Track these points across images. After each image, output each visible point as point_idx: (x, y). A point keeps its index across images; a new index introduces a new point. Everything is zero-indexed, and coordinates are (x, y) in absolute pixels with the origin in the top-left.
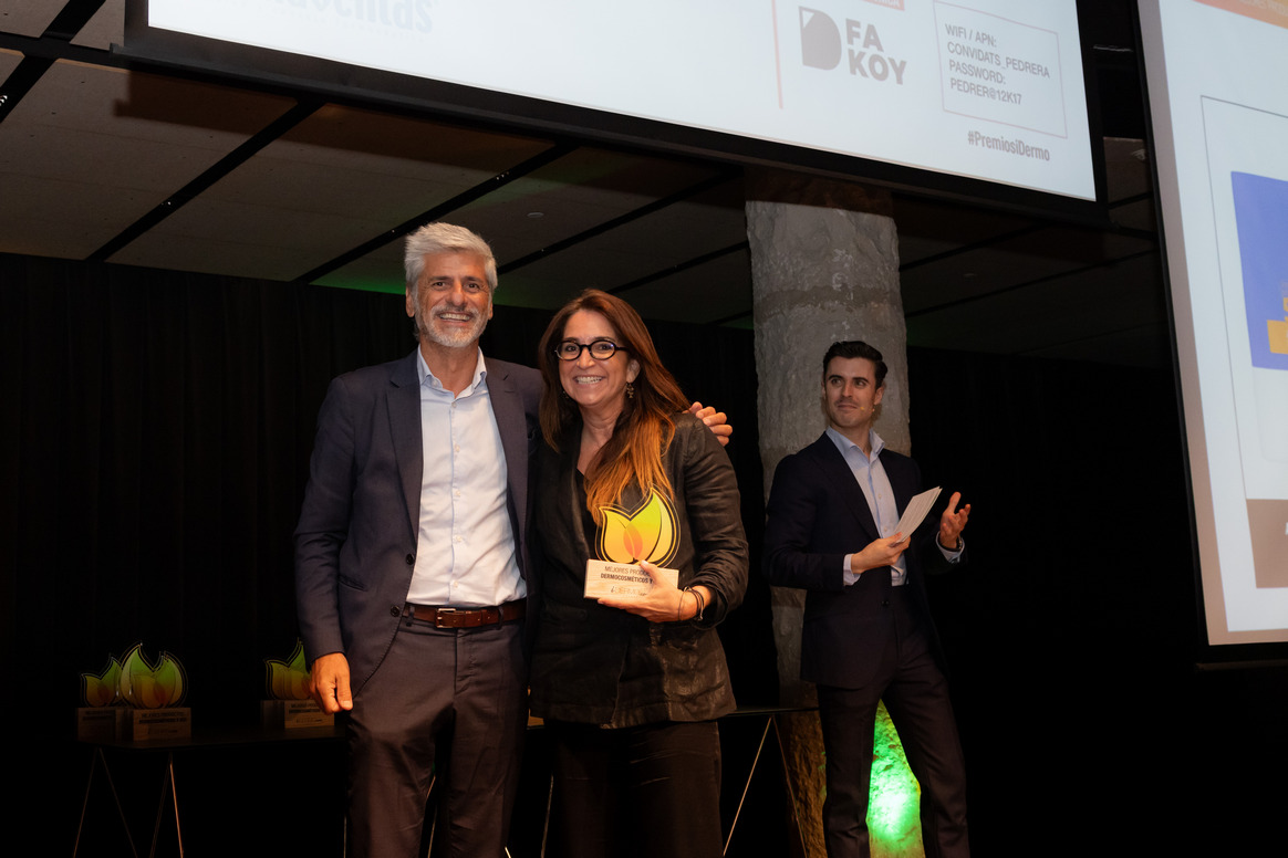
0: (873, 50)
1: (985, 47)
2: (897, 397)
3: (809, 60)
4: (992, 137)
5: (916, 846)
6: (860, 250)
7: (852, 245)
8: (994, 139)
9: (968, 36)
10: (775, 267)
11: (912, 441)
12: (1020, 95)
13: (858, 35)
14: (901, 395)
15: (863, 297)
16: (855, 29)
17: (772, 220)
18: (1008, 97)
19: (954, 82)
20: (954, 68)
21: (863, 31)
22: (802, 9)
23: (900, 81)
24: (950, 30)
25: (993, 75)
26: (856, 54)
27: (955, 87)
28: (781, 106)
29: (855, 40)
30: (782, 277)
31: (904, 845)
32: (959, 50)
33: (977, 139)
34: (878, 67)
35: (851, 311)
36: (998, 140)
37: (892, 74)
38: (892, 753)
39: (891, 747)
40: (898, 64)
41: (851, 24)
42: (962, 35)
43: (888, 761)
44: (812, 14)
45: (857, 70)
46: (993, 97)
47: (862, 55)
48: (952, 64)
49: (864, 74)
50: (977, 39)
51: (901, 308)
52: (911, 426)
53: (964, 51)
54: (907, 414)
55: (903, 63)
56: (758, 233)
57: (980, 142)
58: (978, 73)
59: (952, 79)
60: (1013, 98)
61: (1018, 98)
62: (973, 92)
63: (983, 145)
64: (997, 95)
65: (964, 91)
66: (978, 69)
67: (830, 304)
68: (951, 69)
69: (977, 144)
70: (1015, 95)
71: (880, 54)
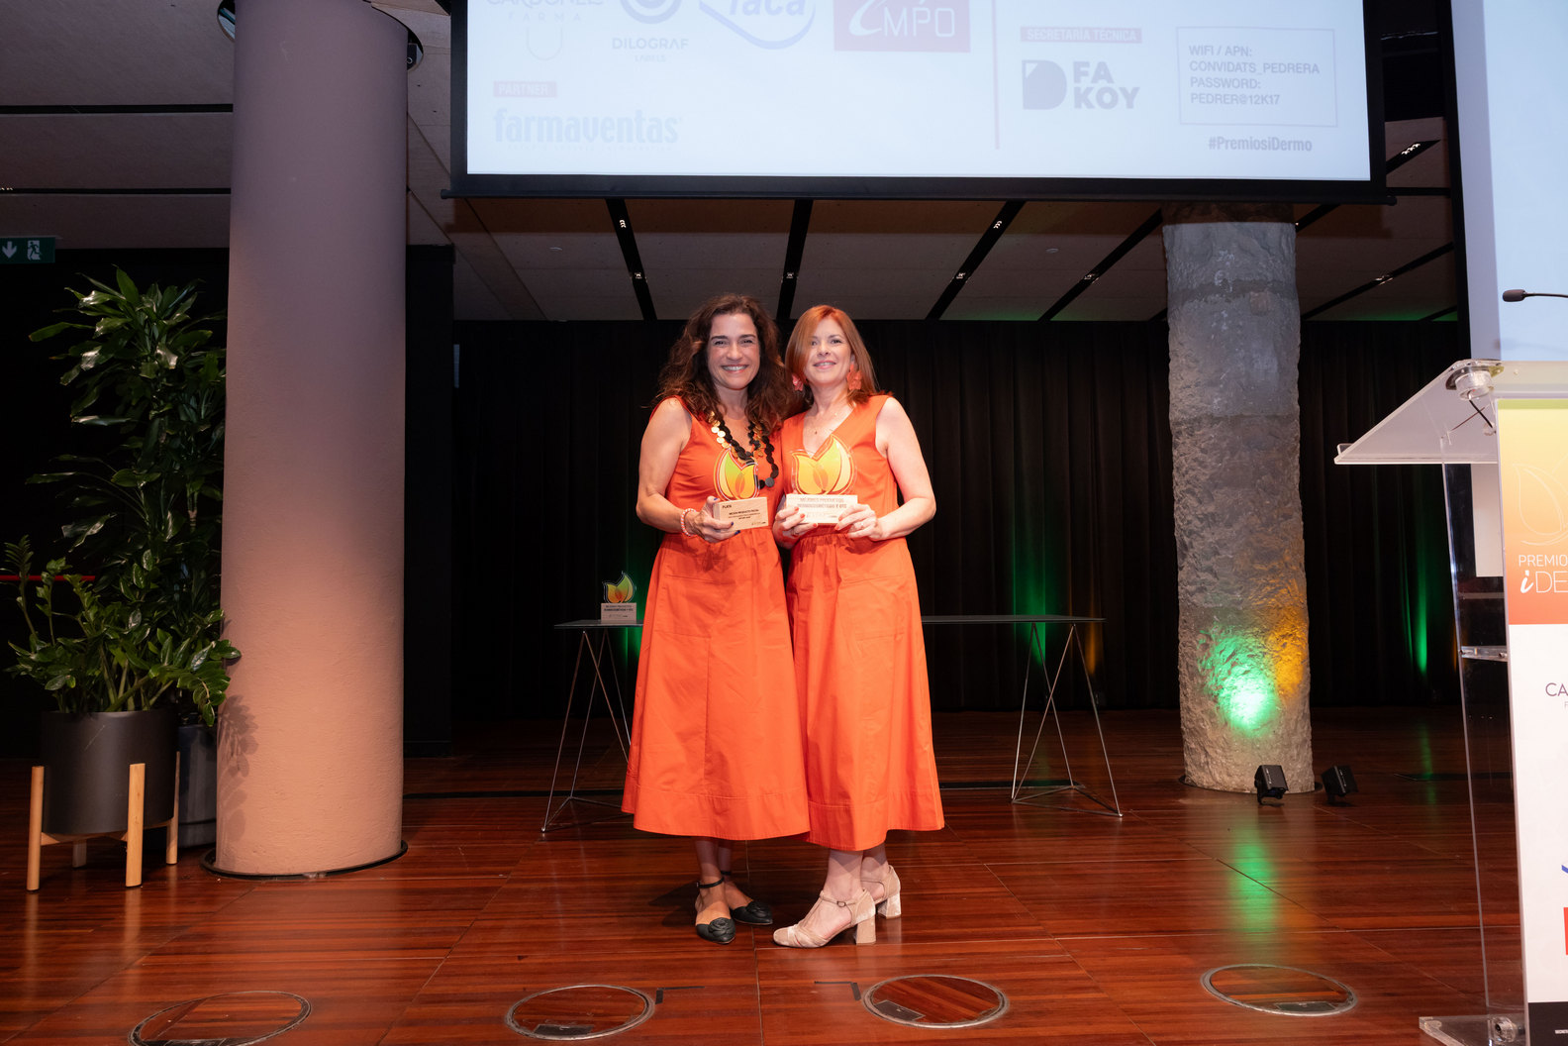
0: (1103, 83)
1: (1237, 59)
3: (1030, 104)
4: (1239, 139)
5: (1272, 736)
7: (1235, 245)
8: (1239, 141)
9: (1216, 52)
12: (1278, 96)
13: (1086, 74)
15: (1241, 289)
16: (1082, 69)
18: (1263, 99)
19: (1193, 97)
20: (1196, 84)
21: (1092, 70)
22: (1024, 63)
23: (1130, 105)
24: (1194, 50)
25: (1245, 83)
26: (1083, 90)
27: (1196, 101)
28: (998, 148)
31: (1258, 734)
32: (1203, 66)
33: (1219, 143)
34: (1107, 98)
35: (1229, 302)
36: (1247, 141)
37: (1122, 101)
38: (1250, 661)
39: (1252, 656)
40: (1130, 92)
41: (1077, 65)
42: (1209, 53)
43: (1246, 667)
44: (1035, 65)
45: (1083, 105)
46: (1244, 102)
47: (1089, 90)
48: (1194, 81)
49: (1090, 106)
50: (1227, 52)
53: (1210, 66)
55: (1136, 90)
57: (1223, 146)
58: (1226, 83)
59: (1193, 94)
60: (1268, 99)
61: (1275, 99)
62: (1219, 101)
63: (1227, 147)
64: (1249, 101)
65: (1208, 102)
66: (1226, 80)
67: (1211, 298)
68: (1192, 85)
69: (1219, 148)
70: (1271, 97)
71: (1110, 85)
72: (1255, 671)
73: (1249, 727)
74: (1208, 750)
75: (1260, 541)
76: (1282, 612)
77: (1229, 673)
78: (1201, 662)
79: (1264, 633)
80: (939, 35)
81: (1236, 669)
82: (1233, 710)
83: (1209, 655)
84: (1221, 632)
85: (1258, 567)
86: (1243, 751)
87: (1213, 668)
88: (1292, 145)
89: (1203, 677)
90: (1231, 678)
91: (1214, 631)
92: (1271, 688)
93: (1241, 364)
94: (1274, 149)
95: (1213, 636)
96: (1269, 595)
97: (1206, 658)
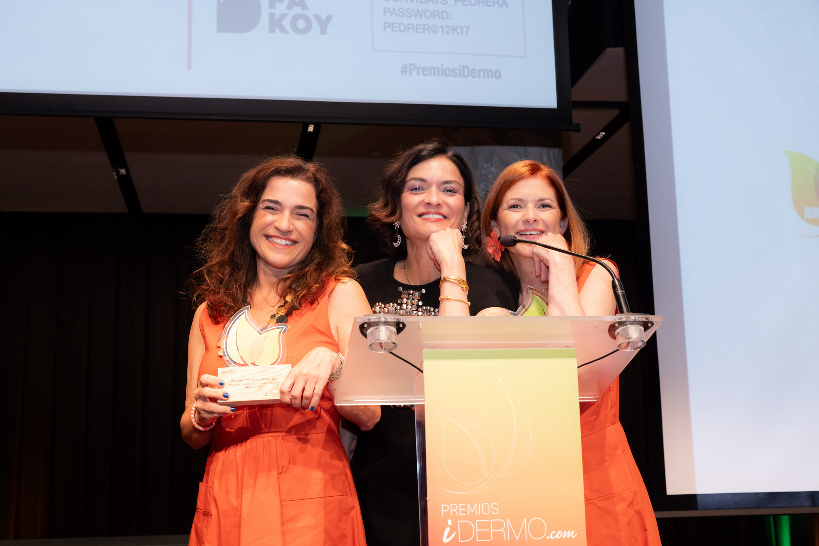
0: (298, 10)
3: (224, 28)
4: (430, 66)
8: (431, 69)
12: (469, 27)
18: (453, 30)
19: (386, 26)
20: (388, 15)
23: (324, 32)
26: (277, 16)
27: (389, 30)
28: (190, 67)
29: (278, 5)
33: (411, 70)
34: (301, 24)
36: (438, 69)
37: (316, 27)
40: (324, 18)
45: (277, 30)
46: (436, 32)
47: (284, 16)
48: (387, 11)
49: (284, 31)
55: (330, 18)
57: (415, 73)
58: (419, 14)
59: (385, 23)
60: (459, 30)
61: (465, 30)
62: (411, 31)
63: (418, 74)
64: (441, 30)
65: (401, 31)
66: (418, 11)
68: (385, 15)
69: (411, 74)
70: (462, 28)
71: (305, 12)
88: (482, 74)
94: (464, 76)
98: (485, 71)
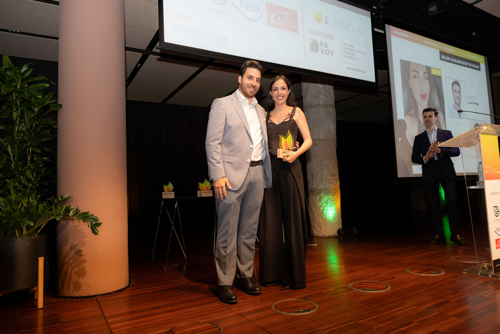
0: (326, 48)
1: (351, 48)
2: (333, 127)
3: (312, 50)
4: (352, 68)
5: (336, 221)
6: (326, 96)
7: (324, 95)
9: (348, 45)
10: (308, 100)
11: (337, 137)
12: (359, 59)
13: (323, 45)
14: (334, 127)
15: (326, 106)
16: (322, 44)
17: (307, 90)
18: (356, 59)
19: (344, 56)
21: (324, 44)
22: (310, 39)
23: (332, 55)
24: (344, 44)
25: (353, 54)
26: (322, 49)
27: (345, 57)
28: (305, 60)
29: (322, 46)
30: (309, 102)
31: (333, 221)
32: (345, 48)
34: (327, 52)
35: (324, 109)
36: (354, 69)
37: (330, 54)
38: (331, 202)
39: (331, 201)
40: (332, 51)
41: (321, 42)
42: (346, 45)
44: (312, 40)
46: (353, 59)
47: (324, 49)
48: (344, 52)
49: (324, 54)
50: (350, 46)
51: (335, 108)
52: (336, 134)
53: (347, 49)
54: (336, 131)
55: (333, 51)
56: (304, 92)
57: (350, 69)
58: (350, 54)
62: (348, 58)
67: (319, 108)
71: (328, 49)
72: (332, 205)
73: (331, 220)
74: (320, 226)
75: (332, 171)
76: (337, 189)
77: (326, 206)
78: (318, 203)
79: (334, 195)
80: (292, 27)
81: (328, 205)
82: (327, 215)
83: (321, 202)
84: (324, 195)
85: (332, 178)
86: (330, 226)
87: (322, 205)
89: (319, 208)
90: (327, 207)
91: (322, 195)
92: (335, 209)
93: (327, 126)
94: (359, 72)
95: (322, 196)
96: (335, 185)
97: (320, 202)
98: (362, 71)
